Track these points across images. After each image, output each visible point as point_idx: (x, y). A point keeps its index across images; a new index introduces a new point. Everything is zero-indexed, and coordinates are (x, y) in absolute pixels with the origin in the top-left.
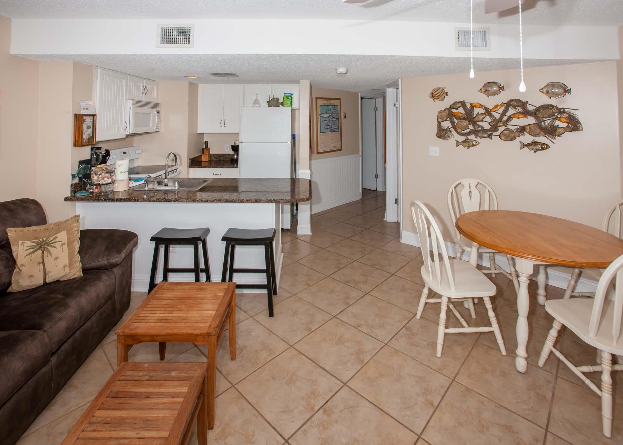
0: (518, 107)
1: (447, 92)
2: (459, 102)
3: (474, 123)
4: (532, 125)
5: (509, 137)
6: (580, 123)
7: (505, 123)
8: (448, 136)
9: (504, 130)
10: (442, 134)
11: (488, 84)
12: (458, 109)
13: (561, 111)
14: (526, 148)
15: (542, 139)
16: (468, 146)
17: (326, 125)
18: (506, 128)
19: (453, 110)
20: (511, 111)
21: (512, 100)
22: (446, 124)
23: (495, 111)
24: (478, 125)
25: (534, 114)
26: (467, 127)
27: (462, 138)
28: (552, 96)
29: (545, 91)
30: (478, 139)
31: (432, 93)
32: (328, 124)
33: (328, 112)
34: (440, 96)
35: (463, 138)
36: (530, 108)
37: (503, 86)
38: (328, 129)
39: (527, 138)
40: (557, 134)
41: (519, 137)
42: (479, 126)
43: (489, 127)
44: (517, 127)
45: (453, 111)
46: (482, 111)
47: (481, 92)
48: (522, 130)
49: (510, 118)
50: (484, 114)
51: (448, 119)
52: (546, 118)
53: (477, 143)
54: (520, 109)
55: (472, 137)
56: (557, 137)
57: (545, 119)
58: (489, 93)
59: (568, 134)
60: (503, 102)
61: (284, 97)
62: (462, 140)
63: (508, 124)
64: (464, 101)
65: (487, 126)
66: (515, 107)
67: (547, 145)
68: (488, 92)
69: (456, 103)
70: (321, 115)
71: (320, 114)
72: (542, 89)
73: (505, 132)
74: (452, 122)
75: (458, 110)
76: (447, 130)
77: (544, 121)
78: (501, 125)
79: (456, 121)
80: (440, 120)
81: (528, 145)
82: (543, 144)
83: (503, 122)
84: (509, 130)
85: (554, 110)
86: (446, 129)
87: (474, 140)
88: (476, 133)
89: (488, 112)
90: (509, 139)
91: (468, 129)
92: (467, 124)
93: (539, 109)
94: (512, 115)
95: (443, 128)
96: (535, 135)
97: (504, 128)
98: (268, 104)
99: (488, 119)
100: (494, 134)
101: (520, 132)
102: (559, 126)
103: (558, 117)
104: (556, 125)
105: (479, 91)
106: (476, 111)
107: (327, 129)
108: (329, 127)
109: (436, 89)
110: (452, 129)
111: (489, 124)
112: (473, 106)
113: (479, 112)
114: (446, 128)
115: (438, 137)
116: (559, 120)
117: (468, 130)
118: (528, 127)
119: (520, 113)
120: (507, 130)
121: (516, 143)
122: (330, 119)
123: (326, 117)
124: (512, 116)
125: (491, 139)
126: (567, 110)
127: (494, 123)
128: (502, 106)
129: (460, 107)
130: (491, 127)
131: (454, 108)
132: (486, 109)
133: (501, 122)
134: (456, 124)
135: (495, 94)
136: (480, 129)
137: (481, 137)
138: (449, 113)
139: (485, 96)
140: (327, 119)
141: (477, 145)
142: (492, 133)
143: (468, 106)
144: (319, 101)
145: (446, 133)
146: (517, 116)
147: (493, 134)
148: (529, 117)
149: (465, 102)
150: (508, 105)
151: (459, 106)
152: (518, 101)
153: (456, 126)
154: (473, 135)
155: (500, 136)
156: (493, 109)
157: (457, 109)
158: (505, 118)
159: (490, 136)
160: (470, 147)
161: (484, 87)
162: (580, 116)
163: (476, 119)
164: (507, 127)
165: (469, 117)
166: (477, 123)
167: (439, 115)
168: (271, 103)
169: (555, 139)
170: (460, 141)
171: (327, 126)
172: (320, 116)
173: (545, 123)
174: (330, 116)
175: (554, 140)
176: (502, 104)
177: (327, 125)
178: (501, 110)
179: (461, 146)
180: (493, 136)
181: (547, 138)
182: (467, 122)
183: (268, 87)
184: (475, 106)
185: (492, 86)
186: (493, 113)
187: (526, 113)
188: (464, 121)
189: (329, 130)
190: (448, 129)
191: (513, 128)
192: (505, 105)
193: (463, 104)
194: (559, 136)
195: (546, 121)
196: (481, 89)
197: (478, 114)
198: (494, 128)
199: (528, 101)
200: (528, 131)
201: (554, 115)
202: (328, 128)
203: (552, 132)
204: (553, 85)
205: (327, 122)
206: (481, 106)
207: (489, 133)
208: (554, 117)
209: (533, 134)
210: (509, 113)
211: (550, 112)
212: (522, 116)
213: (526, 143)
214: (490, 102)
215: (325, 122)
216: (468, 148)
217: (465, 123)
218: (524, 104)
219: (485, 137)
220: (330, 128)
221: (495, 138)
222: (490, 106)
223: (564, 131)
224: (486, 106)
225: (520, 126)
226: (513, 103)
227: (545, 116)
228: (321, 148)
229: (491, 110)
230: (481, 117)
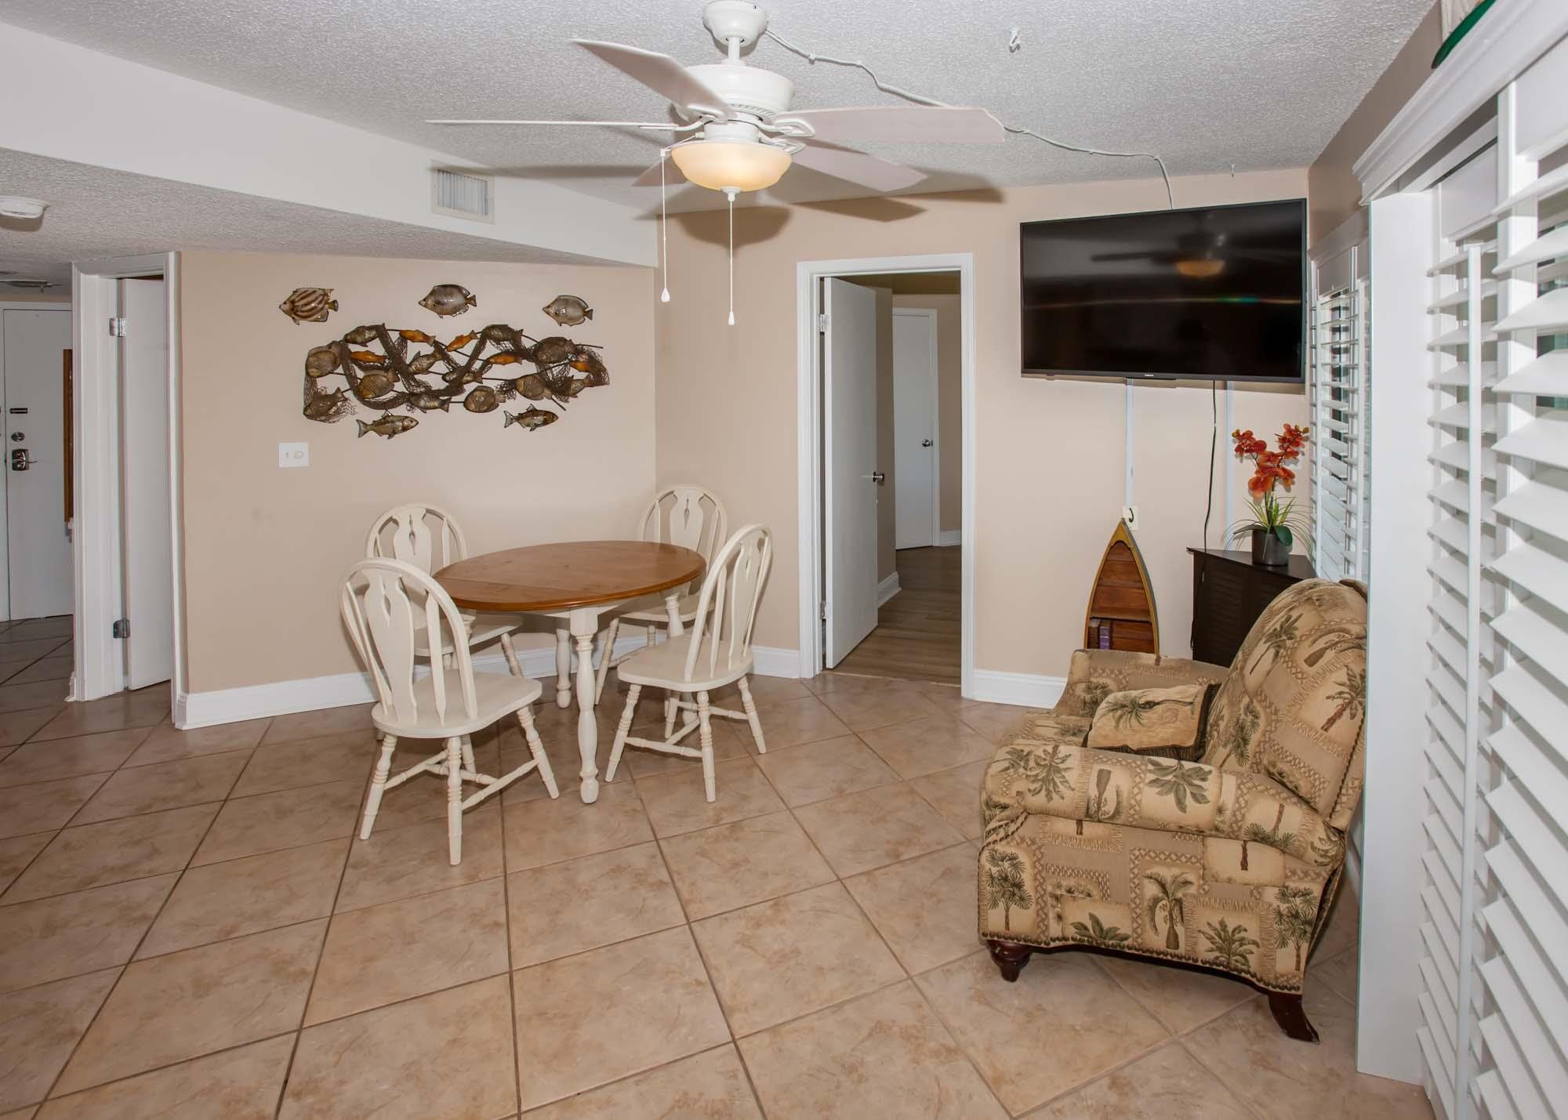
0: (504, 340)
1: (335, 302)
2: (370, 328)
3: (408, 376)
4: (528, 378)
5: (485, 403)
6: (604, 370)
7: (478, 376)
8: (338, 413)
9: (474, 391)
10: (320, 407)
11: (442, 289)
12: (367, 344)
13: (578, 350)
14: (516, 424)
15: (545, 404)
16: (391, 431)
18: (480, 385)
19: (353, 348)
20: (491, 349)
21: (493, 327)
22: (333, 383)
23: (455, 350)
24: (415, 380)
25: (531, 355)
26: (389, 387)
27: (374, 415)
28: (564, 320)
29: (552, 310)
30: (417, 414)
31: (293, 302)
34: (313, 311)
35: (378, 415)
36: (527, 344)
37: (474, 296)
39: (518, 404)
40: (571, 392)
41: (504, 402)
42: (419, 384)
43: (443, 385)
44: (500, 382)
45: (353, 351)
46: (427, 349)
47: (425, 306)
48: (510, 387)
49: (487, 363)
50: (433, 355)
51: (340, 370)
52: (553, 363)
53: (414, 423)
54: (508, 345)
55: (401, 410)
56: (571, 399)
57: (551, 365)
58: (443, 309)
59: (587, 389)
60: (473, 331)
62: (376, 420)
63: (483, 376)
64: (384, 324)
65: (436, 382)
66: (498, 341)
67: (554, 415)
68: (442, 306)
69: (360, 330)
72: (549, 307)
73: (477, 393)
74: (351, 377)
75: (367, 346)
76: (335, 398)
77: (550, 368)
78: (469, 378)
79: (360, 374)
80: (314, 372)
81: (520, 418)
82: (546, 413)
83: (473, 372)
84: (485, 389)
85: (567, 348)
86: (334, 395)
87: (407, 417)
88: (412, 399)
89: (441, 352)
90: (485, 408)
91: (392, 392)
92: (391, 380)
93: (541, 346)
94: (491, 357)
95: (323, 393)
96: (535, 397)
97: (474, 385)
99: (440, 367)
100: (454, 399)
101: (505, 392)
102: (574, 378)
103: (573, 361)
104: (570, 375)
105: (420, 303)
106: (413, 349)
109: (305, 292)
110: (350, 395)
111: (444, 379)
112: (405, 337)
113: (419, 353)
114: (331, 391)
115: (309, 417)
116: (575, 367)
117: (391, 395)
118: (522, 382)
119: (507, 353)
120: (481, 391)
121: (497, 416)
124: (492, 360)
125: (447, 411)
126: (586, 348)
127: (454, 376)
128: (471, 339)
129: (373, 339)
130: (448, 384)
131: (355, 342)
132: (437, 344)
133: (469, 372)
134: (359, 381)
135: (454, 311)
136: (422, 389)
137: (424, 409)
138: (340, 355)
139: (433, 315)
141: (412, 427)
142: (450, 398)
143: (394, 337)
145: (335, 404)
146: (500, 360)
147: (452, 400)
148: (524, 361)
149: (387, 327)
150: (487, 334)
151: (372, 336)
152: (504, 328)
153: (362, 387)
154: (404, 406)
155: (466, 404)
156: (452, 344)
157: (364, 344)
158: (477, 365)
159: (444, 406)
160: (396, 433)
161: (433, 293)
162: (606, 358)
163: (413, 367)
164: (481, 383)
165: (395, 363)
166: (416, 376)
167: (311, 359)
169: (567, 401)
170: (370, 423)
173: (552, 372)
175: (566, 404)
176: (472, 335)
178: (469, 348)
179: (372, 433)
180: (451, 404)
181: (555, 401)
182: (390, 375)
184: (413, 340)
185: (451, 295)
186: (453, 355)
187: (518, 354)
188: (382, 373)
190: (339, 395)
191: (493, 385)
192: (479, 336)
193: (381, 332)
194: (574, 395)
195: (553, 369)
196: (424, 300)
197: (418, 357)
198: (455, 388)
199: (522, 330)
200: (521, 389)
201: (567, 358)
203: (563, 389)
204: (564, 301)
206: (426, 338)
207: (441, 399)
208: (567, 361)
209: (530, 394)
210: (484, 355)
211: (559, 350)
212: (511, 359)
213: (516, 414)
214: (446, 329)
216: (390, 437)
217: (383, 378)
218: (514, 336)
219: (435, 408)
221: (456, 409)
222: (446, 339)
223: (581, 387)
224: (436, 339)
225: (506, 380)
226: (496, 333)
227: (553, 359)
229: (447, 347)
230: (425, 363)
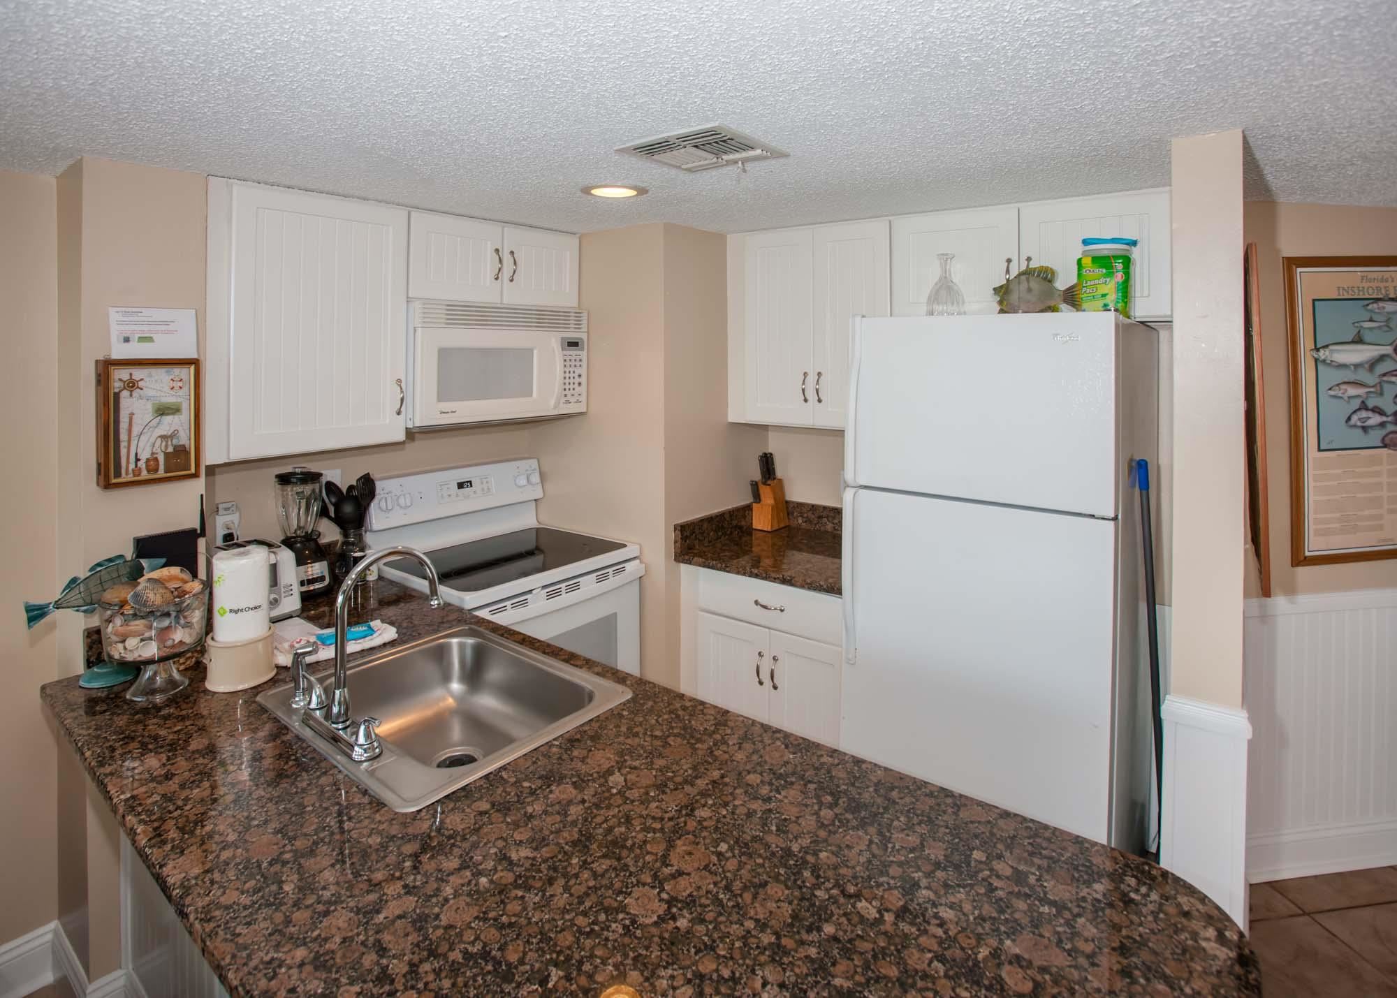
17: (1359, 409)
32: (1370, 404)
33: (1367, 337)
38: (1371, 432)
61: (1079, 261)
70: (1322, 354)
71: (1317, 350)
98: (1000, 302)
107: (1365, 429)
108: (1376, 419)
122: (1384, 375)
123: (1357, 366)
140: (1363, 375)
144: (1303, 275)
168: (1014, 298)
171: (1364, 414)
172: (1316, 360)
174: (1382, 358)
177: (1364, 407)
183: (1001, 217)
189: (1375, 437)
202: (1370, 423)
205: (1361, 391)
215: (1352, 391)
220: (1382, 425)
228: (1318, 533)
